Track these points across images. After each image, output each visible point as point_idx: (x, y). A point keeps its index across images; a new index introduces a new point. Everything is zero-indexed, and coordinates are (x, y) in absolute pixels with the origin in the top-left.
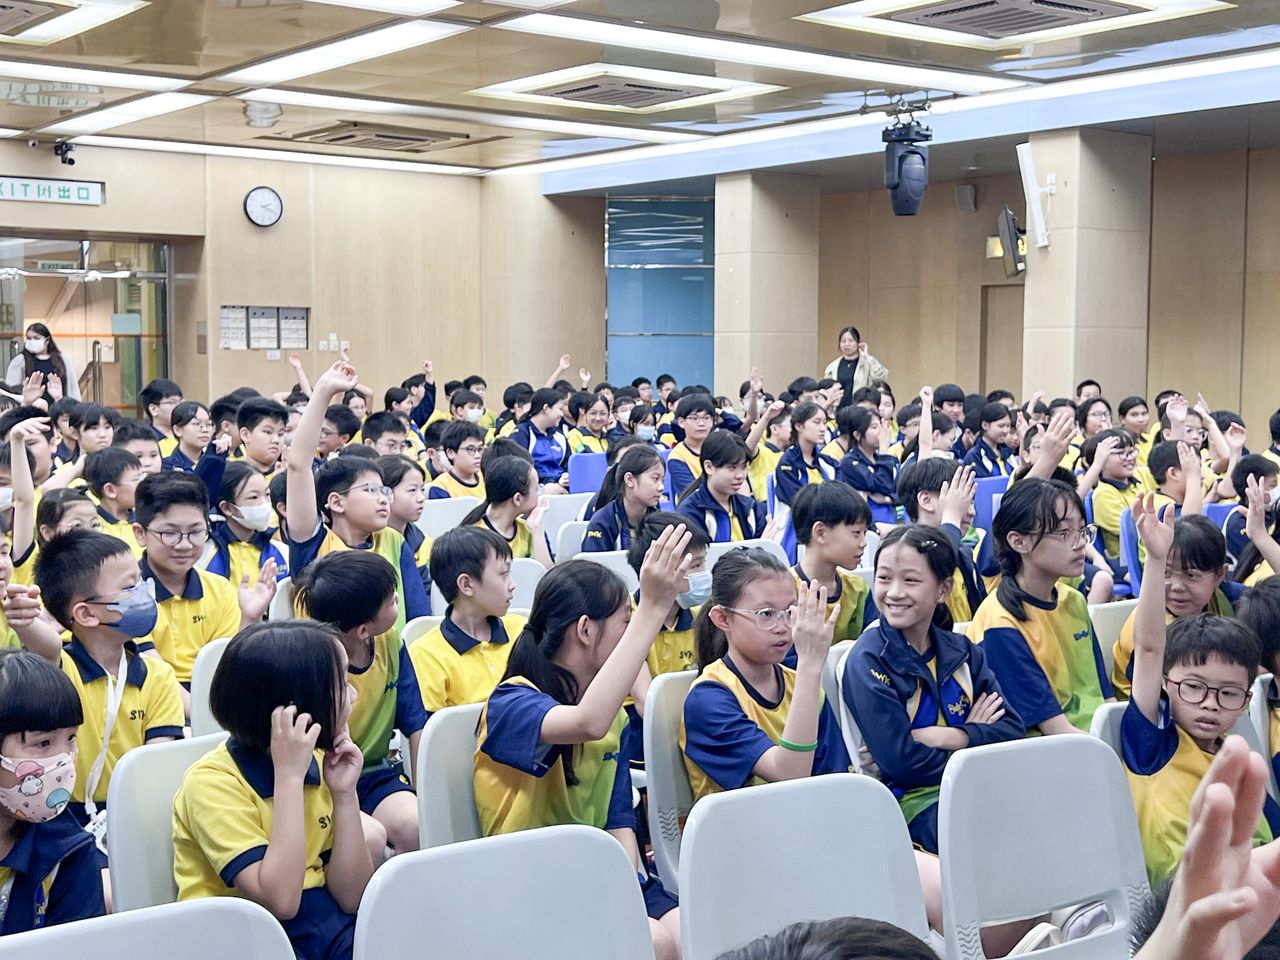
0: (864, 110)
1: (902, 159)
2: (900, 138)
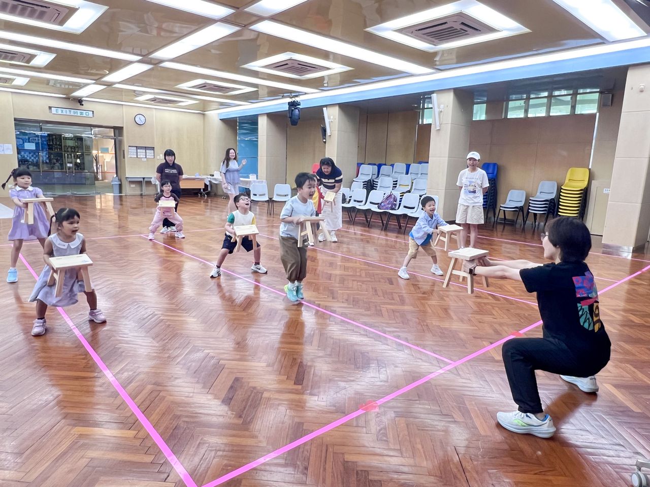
0: (283, 97)
1: (293, 110)
2: (293, 105)
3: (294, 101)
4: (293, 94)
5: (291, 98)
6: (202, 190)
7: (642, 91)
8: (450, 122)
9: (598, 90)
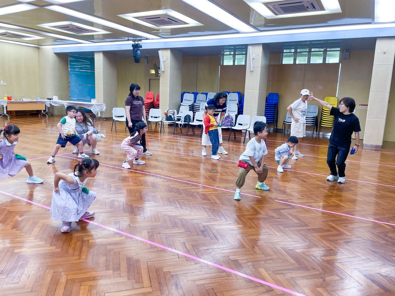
0: (128, 40)
1: (136, 51)
2: (136, 47)
3: (137, 44)
4: (138, 38)
5: (134, 41)
6: (43, 112)
7: (385, 53)
8: (260, 66)
9: (339, 49)
